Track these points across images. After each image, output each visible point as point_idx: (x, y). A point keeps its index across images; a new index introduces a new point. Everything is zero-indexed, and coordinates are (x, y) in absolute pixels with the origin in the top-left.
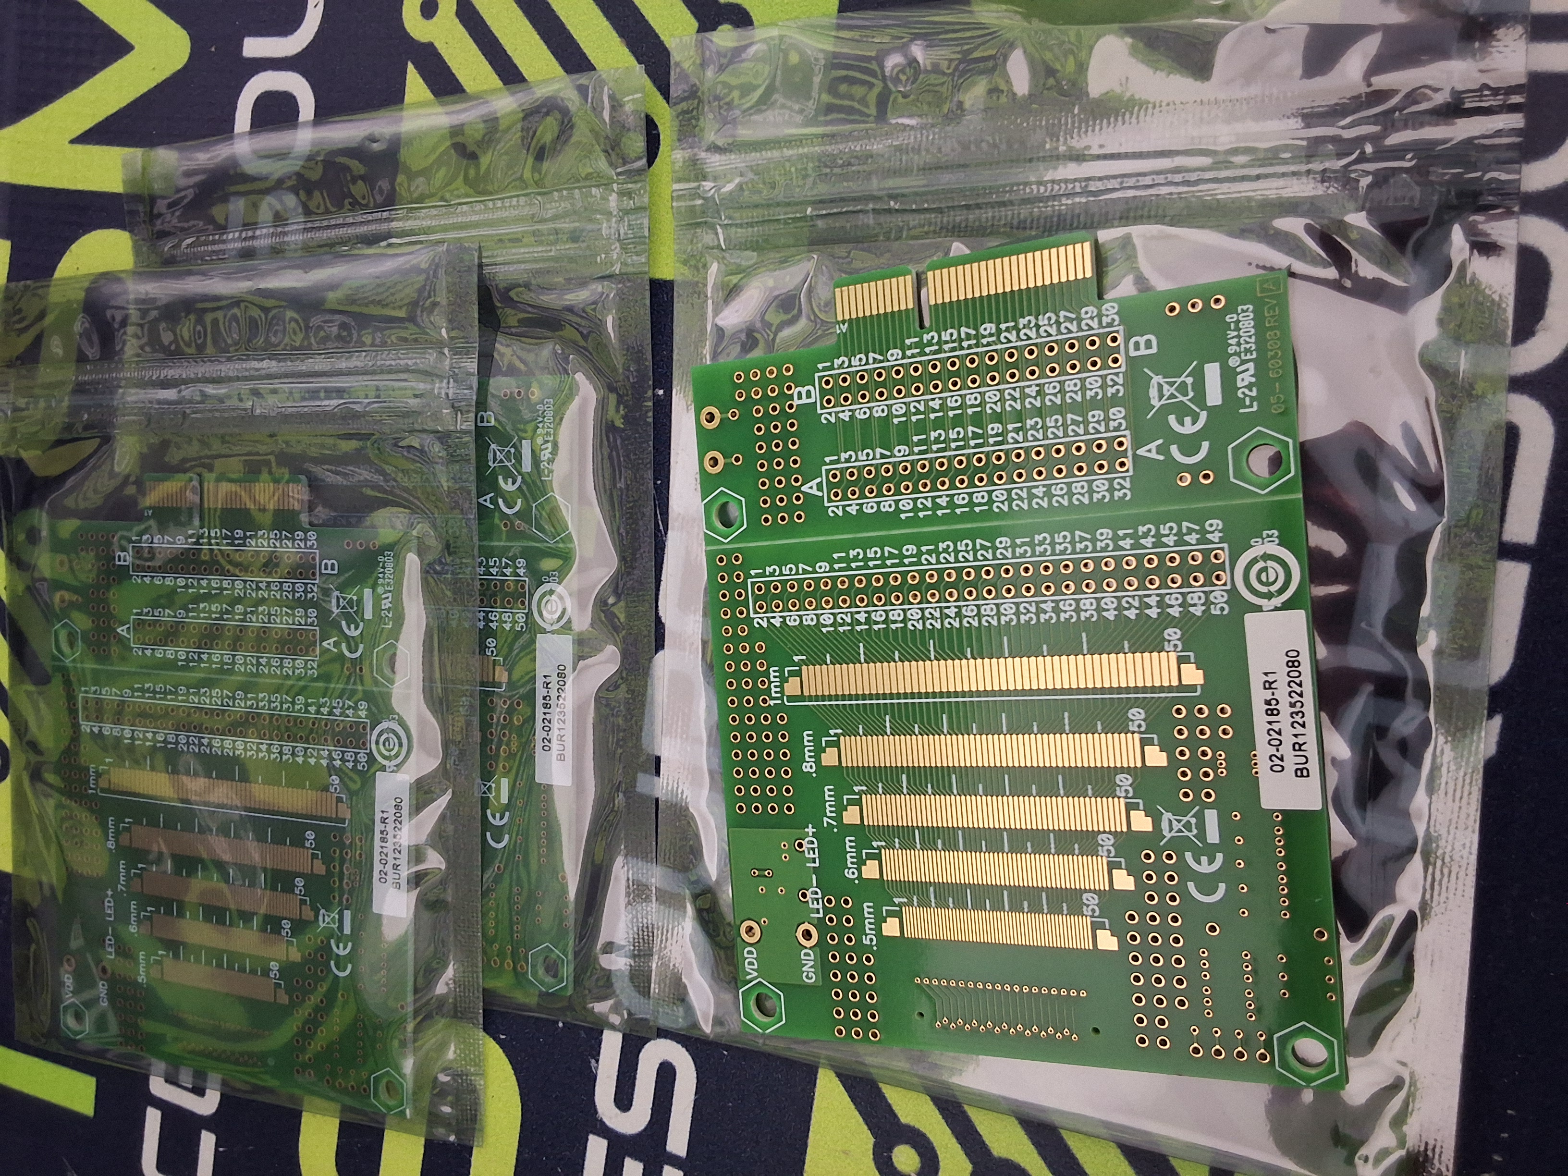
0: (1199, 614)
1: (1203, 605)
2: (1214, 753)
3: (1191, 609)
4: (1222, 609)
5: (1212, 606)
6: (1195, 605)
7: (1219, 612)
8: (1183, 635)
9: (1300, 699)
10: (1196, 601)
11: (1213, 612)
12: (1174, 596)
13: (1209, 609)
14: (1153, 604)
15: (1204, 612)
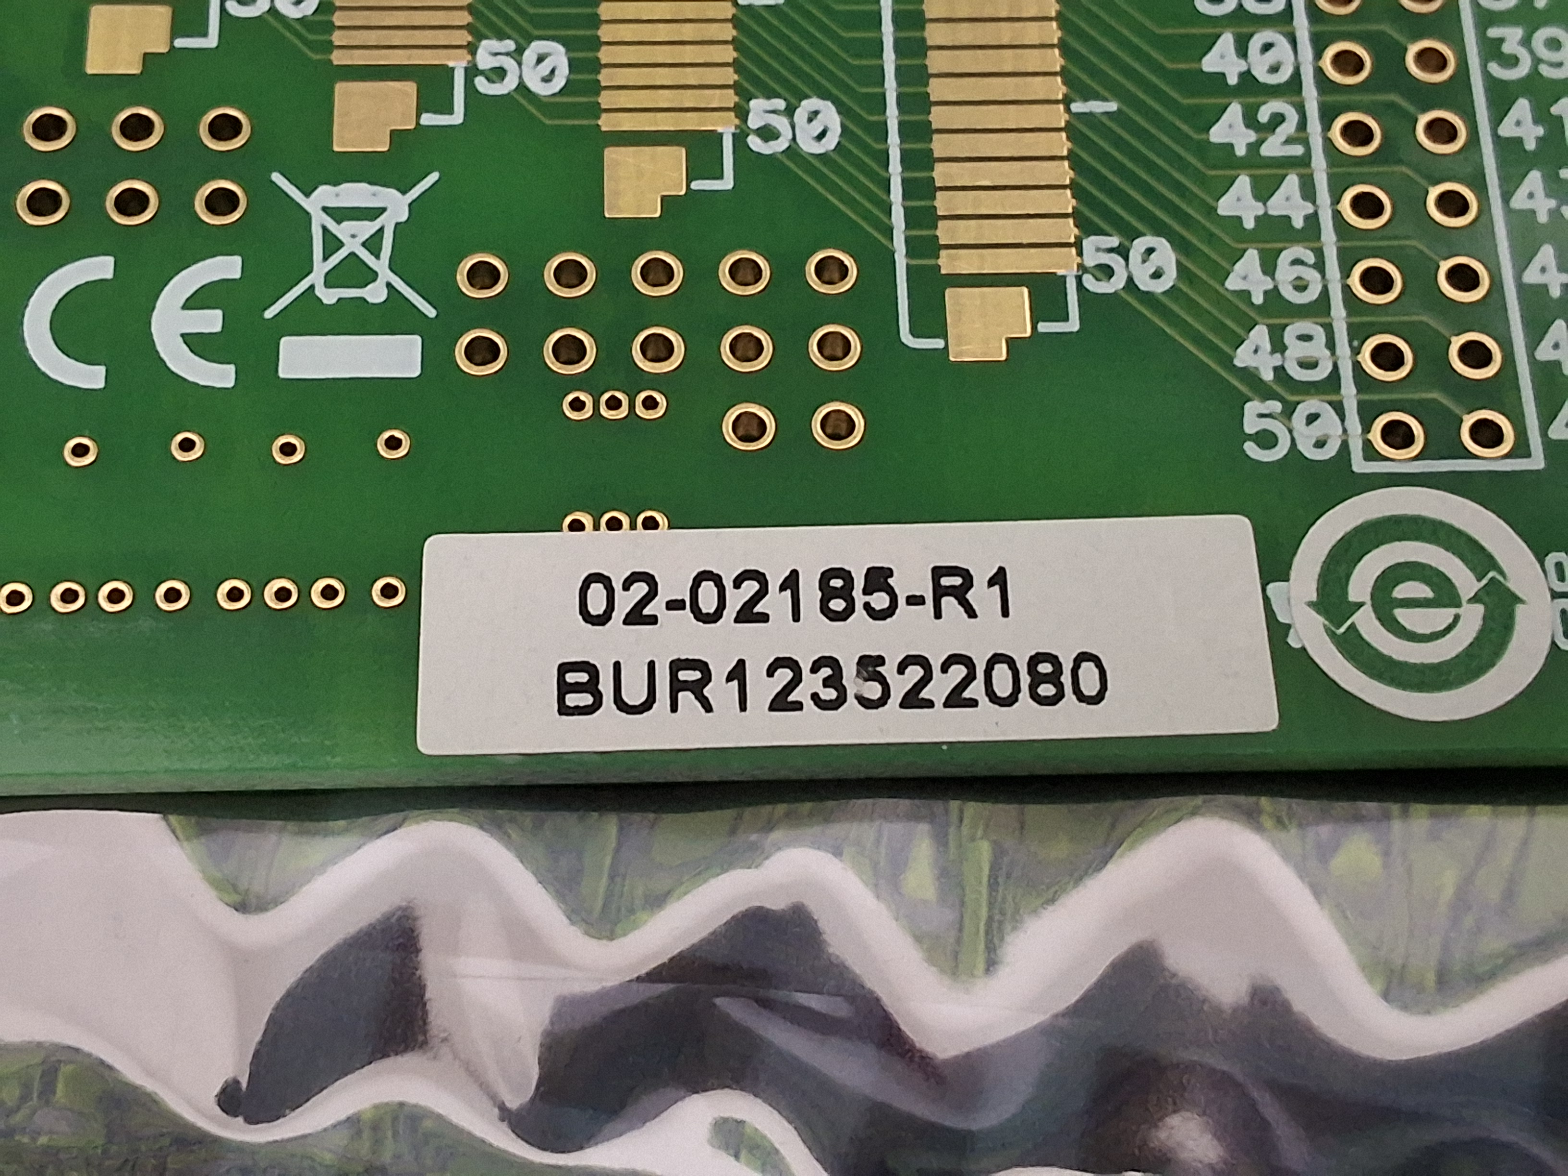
0: (1243, 357)
1: (1279, 371)
2: (655, 382)
3: (1260, 335)
4: (1267, 440)
5: (1276, 406)
6: (1279, 346)
7: (1251, 425)
8: (1148, 297)
9: (897, 696)
10: (1296, 350)
11: (1252, 408)
12: (1312, 275)
13: (1265, 393)
14: (1277, 206)
15: (1249, 376)
